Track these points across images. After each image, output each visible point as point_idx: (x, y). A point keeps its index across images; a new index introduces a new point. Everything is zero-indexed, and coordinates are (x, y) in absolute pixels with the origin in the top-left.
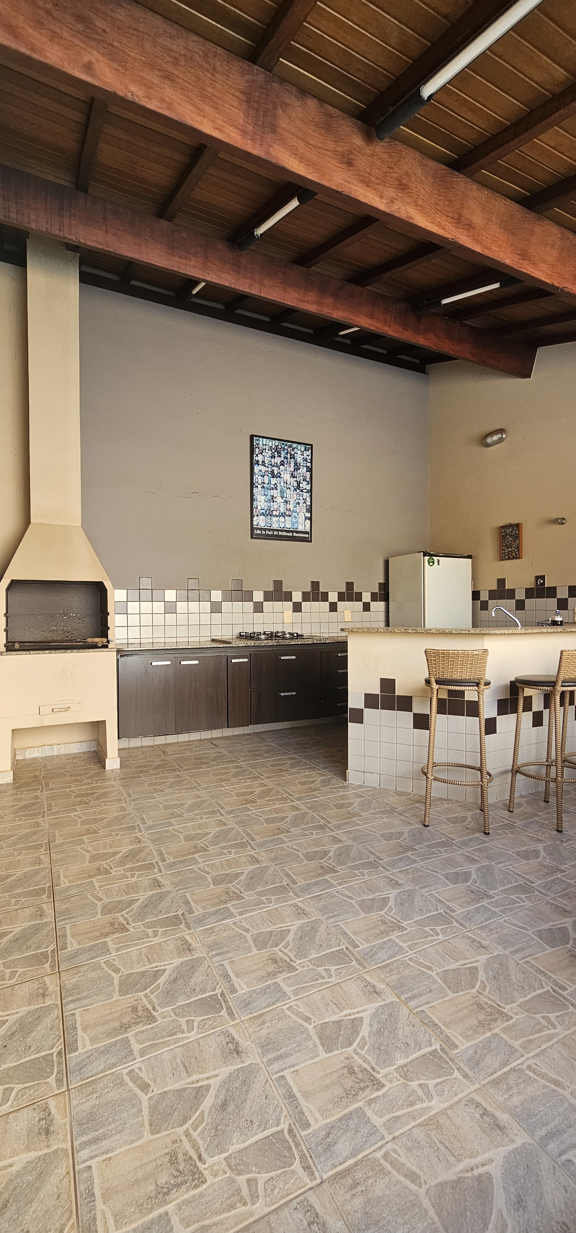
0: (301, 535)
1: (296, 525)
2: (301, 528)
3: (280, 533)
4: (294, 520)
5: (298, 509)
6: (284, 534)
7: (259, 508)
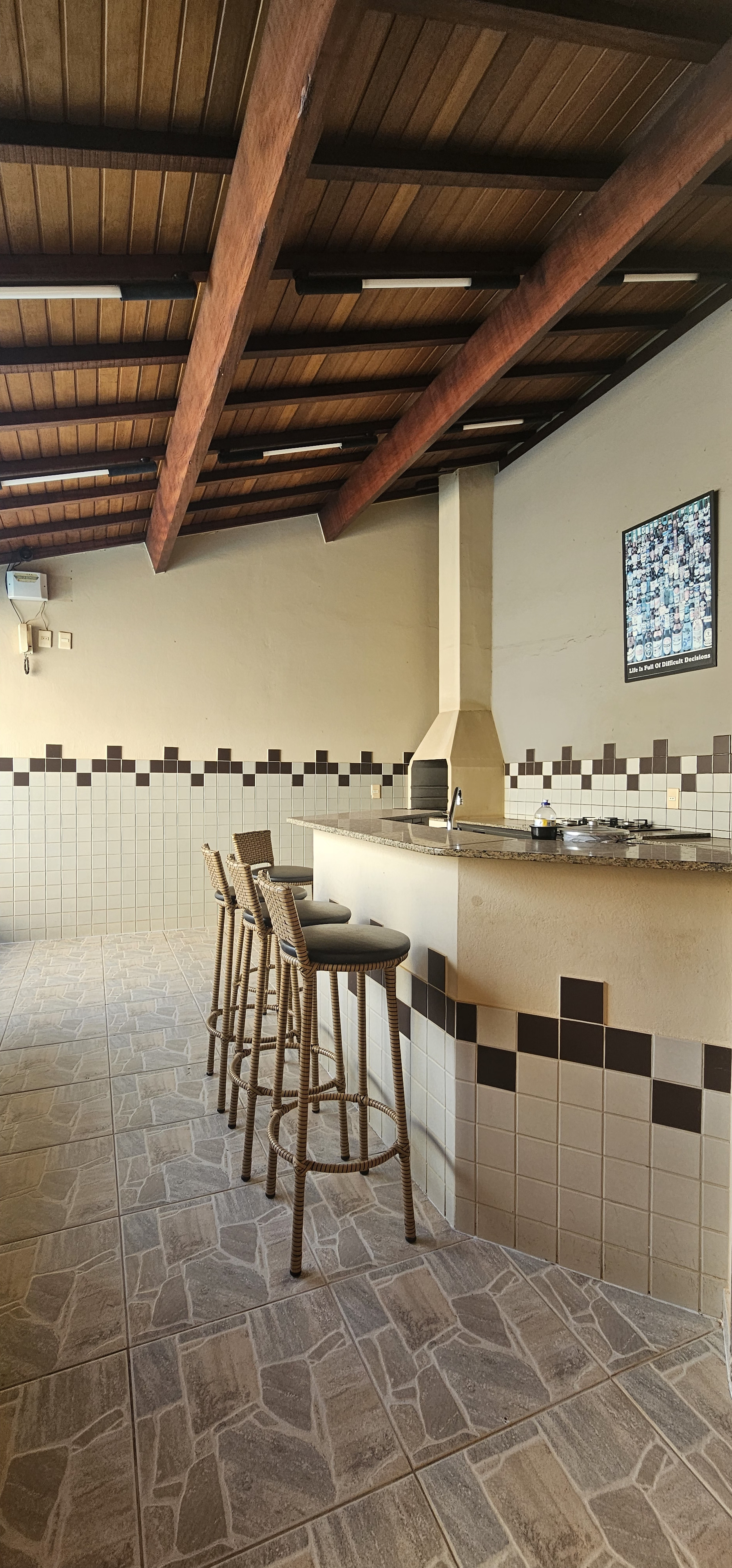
0: (697, 658)
1: (689, 644)
2: (697, 646)
3: (665, 664)
4: (686, 636)
5: (691, 616)
6: (670, 663)
7: (635, 634)
